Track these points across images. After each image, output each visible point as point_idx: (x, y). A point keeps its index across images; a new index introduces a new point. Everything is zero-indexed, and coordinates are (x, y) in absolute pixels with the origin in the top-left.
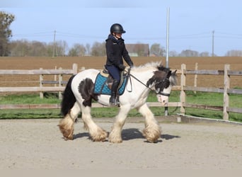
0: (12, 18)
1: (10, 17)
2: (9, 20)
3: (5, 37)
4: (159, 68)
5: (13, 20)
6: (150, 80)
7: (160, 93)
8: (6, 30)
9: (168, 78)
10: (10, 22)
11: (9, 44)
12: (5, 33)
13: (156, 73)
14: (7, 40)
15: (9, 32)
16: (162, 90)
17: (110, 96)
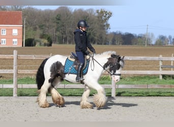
0: (110, 14)
1: (108, 13)
2: (107, 16)
3: (104, 29)
4: (112, 56)
5: (111, 16)
6: (105, 64)
7: (114, 74)
8: (105, 24)
9: (119, 62)
10: (109, 17)
11: (107, 35)
12: (105, 26)
13: (109, 59)
14: (106, 32)
15: (108, 25)
16: (115, 72)
17: (76, 75)
